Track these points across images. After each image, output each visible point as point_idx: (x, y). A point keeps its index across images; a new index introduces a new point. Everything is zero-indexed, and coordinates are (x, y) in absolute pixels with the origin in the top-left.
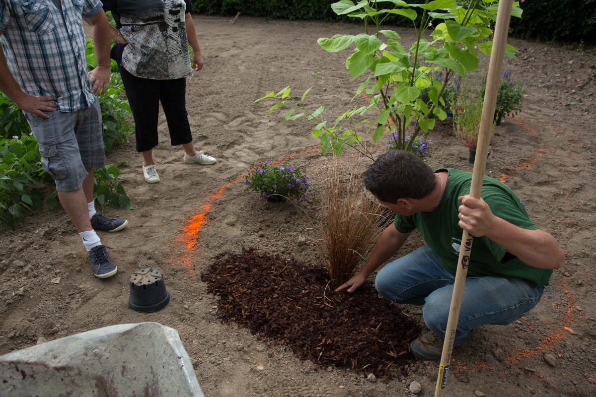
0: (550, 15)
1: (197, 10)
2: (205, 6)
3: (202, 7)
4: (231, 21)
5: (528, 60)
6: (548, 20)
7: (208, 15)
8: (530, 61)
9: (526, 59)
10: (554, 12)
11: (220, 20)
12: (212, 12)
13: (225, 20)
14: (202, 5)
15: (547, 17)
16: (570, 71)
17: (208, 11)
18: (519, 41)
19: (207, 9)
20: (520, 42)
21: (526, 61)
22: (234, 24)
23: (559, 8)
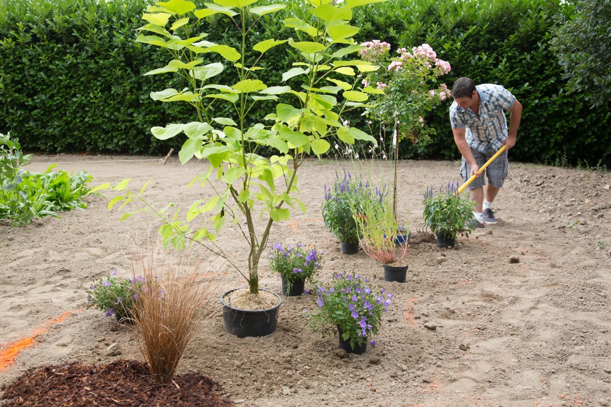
0: (590, 134)
1: (118, 148)
2: (129, 143)
3: (125, 145)
4: (162, 160)
5: (542, 185)
6: (589, 140)
7: (132, 155)
8: (544, 187)
9: (540, 185)
10: (596, 130)
11: (148, 160)
12: (138, 150)
13: (153, 160)
14: (124, 142)
15: (588, 137)
16: (594, 195)
17: (133, 149)
18: (550, 168)
19: (131, 147)
20: (551, 170)
21: (539, 187)
22: (165, 164)
23: (600, 125)
